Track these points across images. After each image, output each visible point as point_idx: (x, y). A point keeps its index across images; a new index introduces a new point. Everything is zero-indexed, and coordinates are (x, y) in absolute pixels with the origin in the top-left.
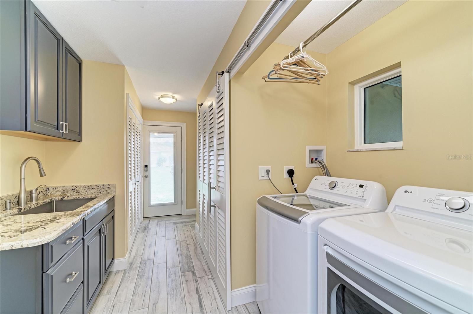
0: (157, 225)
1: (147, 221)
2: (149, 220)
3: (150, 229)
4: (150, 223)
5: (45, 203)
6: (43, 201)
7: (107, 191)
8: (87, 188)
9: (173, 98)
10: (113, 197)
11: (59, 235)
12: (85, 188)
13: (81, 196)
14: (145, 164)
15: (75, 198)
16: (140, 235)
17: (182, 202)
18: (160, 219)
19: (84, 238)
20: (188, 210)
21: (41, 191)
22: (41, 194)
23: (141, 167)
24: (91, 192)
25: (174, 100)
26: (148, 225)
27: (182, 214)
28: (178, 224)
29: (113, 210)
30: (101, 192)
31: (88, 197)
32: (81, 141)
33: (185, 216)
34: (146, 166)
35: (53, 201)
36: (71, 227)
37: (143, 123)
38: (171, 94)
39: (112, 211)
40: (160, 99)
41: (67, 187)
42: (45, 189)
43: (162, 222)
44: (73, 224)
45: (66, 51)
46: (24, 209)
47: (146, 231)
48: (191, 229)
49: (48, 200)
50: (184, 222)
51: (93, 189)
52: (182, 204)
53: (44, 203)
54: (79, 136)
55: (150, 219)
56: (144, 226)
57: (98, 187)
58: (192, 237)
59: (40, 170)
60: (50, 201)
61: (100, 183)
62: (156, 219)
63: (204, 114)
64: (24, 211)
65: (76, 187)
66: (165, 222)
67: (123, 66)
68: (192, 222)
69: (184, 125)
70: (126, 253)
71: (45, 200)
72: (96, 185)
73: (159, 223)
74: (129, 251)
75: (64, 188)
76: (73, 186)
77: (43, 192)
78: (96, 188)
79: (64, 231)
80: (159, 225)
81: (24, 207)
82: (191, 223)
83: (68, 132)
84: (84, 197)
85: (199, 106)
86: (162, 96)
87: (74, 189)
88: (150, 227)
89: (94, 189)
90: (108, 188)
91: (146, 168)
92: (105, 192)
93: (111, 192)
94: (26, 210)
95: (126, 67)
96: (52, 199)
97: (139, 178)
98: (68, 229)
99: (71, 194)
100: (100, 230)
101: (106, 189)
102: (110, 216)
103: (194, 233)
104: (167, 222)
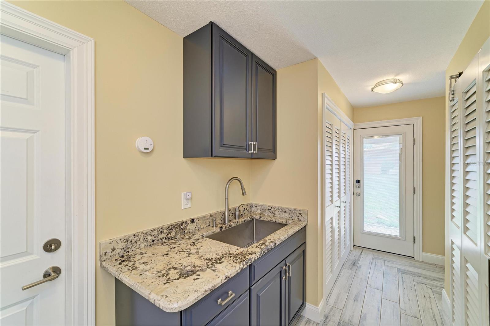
0: (371, 263)
1: (357, 252)
2: (361, 251)
3: (360, 267)
4: (362, 256)
5: (246, 221)
6: (243, 220)
7: (299, 218)
8: (280, 210)
9: (396, 83)
10: (305, 226)
11: (198, 300)
12: (278, 211)
13: (274, 220)
14: (356, 179)
15: (269, 220)
16: (346, 272)
17: (414, 239)
18: (377, 254)
19: (252, 288)
20: (425, 254)
21: (245, 208)
22: (246, 211)
23: (350, 182)
24: (284, 215)
25: (398, 85)
26: (358, 260)
27: (414, 257)
28: (405, 273)
29: (305, 242)
30: (293, 218)
31: (280, 222)
32: (276, 158)
33: (420, 262)
34: (358, 181)
35: (254, 219)
36: (223, 283)
37: (353, 128)
38: (392, 77)
39: (303, 244)
40: (375, 90)
41: (265, 206)
42: (249, 206)
43: (379, 261)
44: (226, 278)
45: (256, 66)
46: (225, 228)
47: (355, 268)
48: (432, 296)
49: (248, 219)
50: (419, 275)
51: (285, 212)
52: (414, 242)
53: (244, 221)
54: (273, 154)
55: (363, 249)
56: (353, 258)
57: (290, 212)
58: (434, 315)
59: (242, 188)
60: (250, 219)
61: (292, 207)
62: (371, 253)
63: (467, 92)
64: (225, 229)
65: (272, 208)
66: (383, 262)
67: (315, 58)
68: (434, 280)
69: (418, 122)
70: (320, 302)
71: (245, 219)
72: (289, 209)
73: (374, 260)
74: (325, 298)
75: (263, 207)
76: (269, 206)
77: (248, 209)
78: (288, 212)
79: (209, 292)
80: (374, 265)
81: (225, 226)
82: (431, 282)
83: (257, 152)
84: (276, 220)
85: (453, 80)
86: (377, 85)
87: (270, 210)
88: (360, 263)
89: (287, 213)
90: (300, 214)
91: (357, 184)
92: (296, 218)
93: (302, 220)
94: (227, 228)
95: (319, 59)
96: (252, 217)
97: (347, 197)
98: (216, 288)
99: (268, 214)
100: (281, 272)
101: (298, 215)
102: (300, 251)
103: (440, 308)
104: (387, 264)
